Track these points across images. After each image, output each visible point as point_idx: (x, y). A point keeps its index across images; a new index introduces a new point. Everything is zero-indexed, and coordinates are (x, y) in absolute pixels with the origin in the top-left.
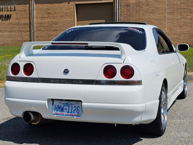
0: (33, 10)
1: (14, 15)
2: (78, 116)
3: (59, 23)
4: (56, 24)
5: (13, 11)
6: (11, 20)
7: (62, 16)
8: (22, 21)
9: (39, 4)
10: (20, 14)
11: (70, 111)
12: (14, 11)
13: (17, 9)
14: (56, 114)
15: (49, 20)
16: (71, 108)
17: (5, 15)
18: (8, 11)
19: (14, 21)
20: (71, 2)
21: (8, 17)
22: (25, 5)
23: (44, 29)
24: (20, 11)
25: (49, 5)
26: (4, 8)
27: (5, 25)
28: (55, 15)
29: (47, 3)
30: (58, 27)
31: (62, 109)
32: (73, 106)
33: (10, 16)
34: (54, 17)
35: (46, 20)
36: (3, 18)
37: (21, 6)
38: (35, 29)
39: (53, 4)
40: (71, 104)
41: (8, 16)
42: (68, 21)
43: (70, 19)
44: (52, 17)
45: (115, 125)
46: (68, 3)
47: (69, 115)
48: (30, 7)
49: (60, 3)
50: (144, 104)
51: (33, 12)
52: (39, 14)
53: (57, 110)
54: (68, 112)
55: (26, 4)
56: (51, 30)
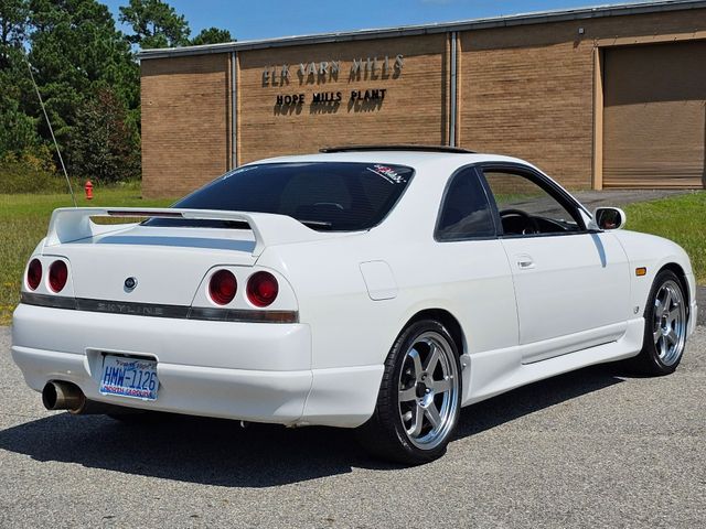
0: (454, 73)
1: (395, 91)
2: (150, 396)
3: (542, 113)
4: (531, 117)
5: (391, 80)
6: (386, 109)
7: (551, 91)
8: (419, 112)
9: (477, 53)
10: (414, 88)
11: (136, 384)
12: (396, 77)
13: (403, 71)
14: (108, 390)
15: (507, 105)
16: (138, 375)
17: (367, 93)
18: (374, 78)
19: (395, 112)
20: (585, 42)
21: (375, 98)
22: (431, 58)
23: (490, 136)
24: (412, 76)
25: (509, 54)
26: (362, 68)
27: (365, 126)
28: (529, 87)
29: (503, 48)
30: (536, 128)
31: (121, 379)
32: (144, 371)
33: (380, 94)
34: (524, 96)
35: (498, 105)
36: (360, 103)
37: (415, 59)
38: (459, 135)
39: (523, 51)
40: (142, 366)
41: (375, 93)
42: (572, 105)
43: (576, 100)
44: (517, 94)
45: (242, 424)
46: (572, 43)
47: (134, 395)
48: (444, 64)
49: (547, 45)
50: (308, 373)
51: (454, 78)
52: (476, 84)
53: (110, 381)
54: (132, 387)
55: (434, 54)
56: (513, 138)
